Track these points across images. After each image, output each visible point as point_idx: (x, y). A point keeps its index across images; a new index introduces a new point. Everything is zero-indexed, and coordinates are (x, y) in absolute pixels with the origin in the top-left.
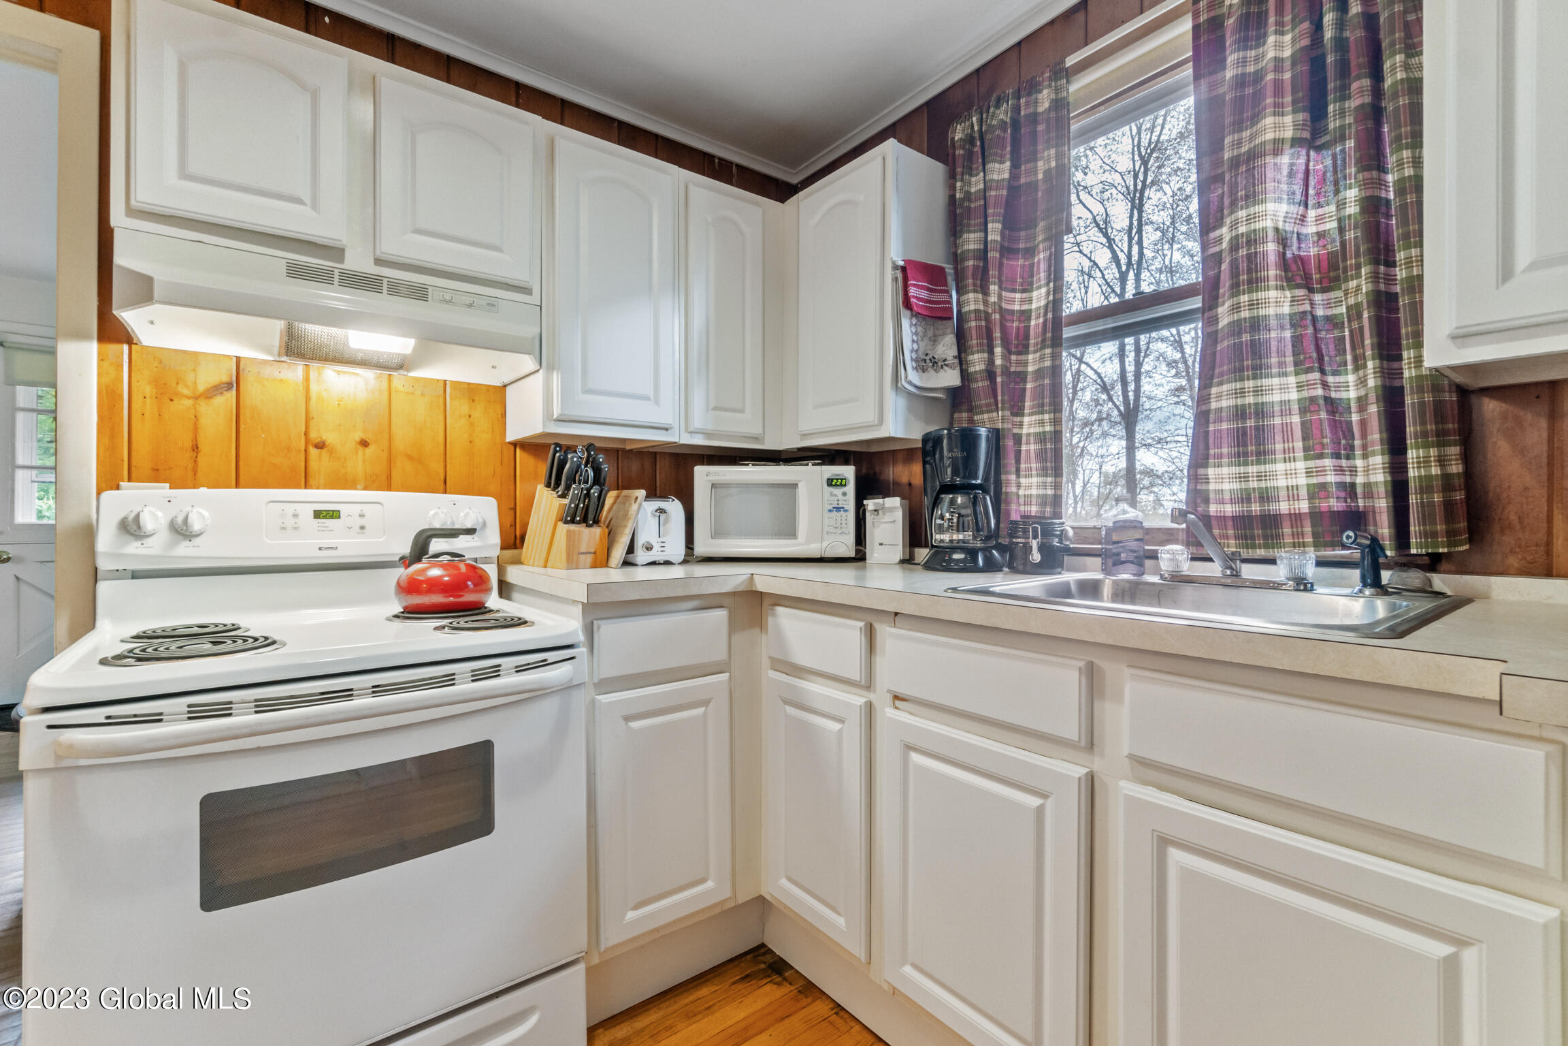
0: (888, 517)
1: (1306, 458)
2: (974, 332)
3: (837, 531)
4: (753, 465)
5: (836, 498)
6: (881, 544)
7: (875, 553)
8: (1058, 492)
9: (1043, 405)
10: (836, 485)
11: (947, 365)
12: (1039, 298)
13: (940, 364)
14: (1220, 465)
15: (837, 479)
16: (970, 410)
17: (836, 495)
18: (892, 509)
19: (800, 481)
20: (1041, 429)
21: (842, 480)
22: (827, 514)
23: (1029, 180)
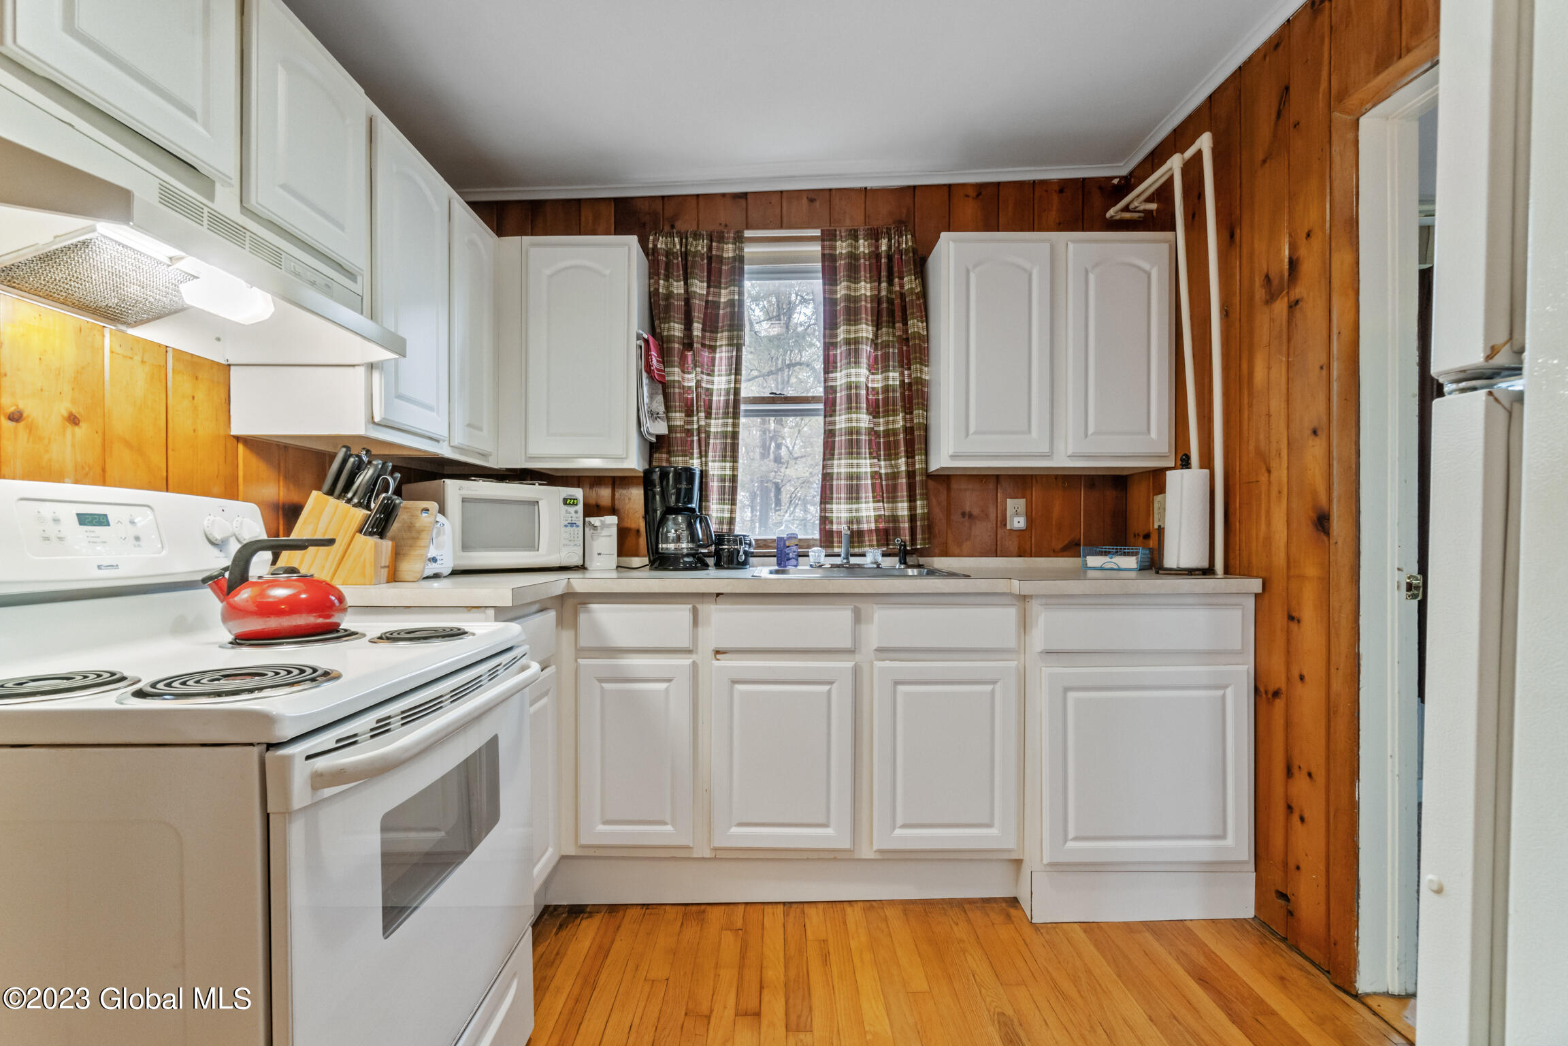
0: (605, 532)
1: (874, 502)
2: (677, 396)
3: (572, 543)
4: (540, 484)
5: (570, 516)
6: (599, 554)
7: (595, 563)
8: (733, 516)
9: (725, 457)
10: (570, 504)
11: (659, 418)
12: (720, 383)
13: (655, 416)
14: (840, 503)
15: (570, 499)
16: (669, 453)
17: (570, 513)
18: (609, 526)
19: (541, 499)
20: (723, 473)
21: (574, 500)
22: (564, 529)
23: (715, 299)
